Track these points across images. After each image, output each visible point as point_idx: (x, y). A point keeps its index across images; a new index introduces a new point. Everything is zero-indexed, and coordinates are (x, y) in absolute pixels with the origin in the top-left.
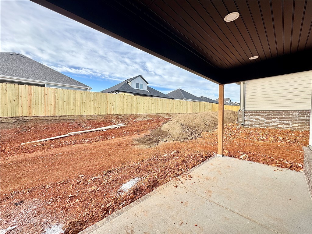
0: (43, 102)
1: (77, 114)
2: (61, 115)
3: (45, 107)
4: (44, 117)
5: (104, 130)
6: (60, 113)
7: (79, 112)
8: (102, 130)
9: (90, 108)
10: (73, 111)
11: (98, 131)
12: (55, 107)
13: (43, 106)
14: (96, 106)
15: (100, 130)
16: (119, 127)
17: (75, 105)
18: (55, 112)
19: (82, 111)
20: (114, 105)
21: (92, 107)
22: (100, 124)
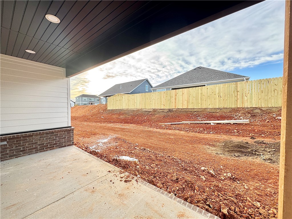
0: (182, 99)
1: (203, 108)
2: (191, 108)
3: (183, 102)
4: (181, 109)
5: (212, 124)
6: (190, 107)
7: (205, 105)
8: (210, 123)
9: (215, 101)
10: (200, 105)
11: (206, 123)
12: (188, 102)
13: (182, 102)
14: (222, 99)
15: (208, 123)
16: (234, 123)
17: (202, 99)
18: (188, 106)
19: (207, 104)
20: (249, 95)
21: (217, 100)
22: (217, 117)
